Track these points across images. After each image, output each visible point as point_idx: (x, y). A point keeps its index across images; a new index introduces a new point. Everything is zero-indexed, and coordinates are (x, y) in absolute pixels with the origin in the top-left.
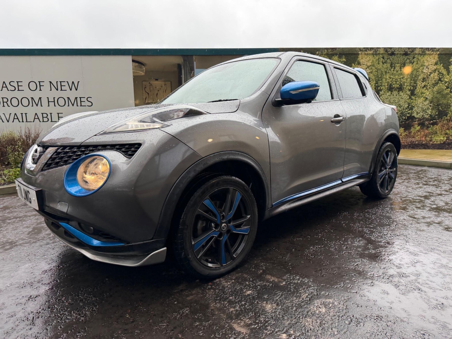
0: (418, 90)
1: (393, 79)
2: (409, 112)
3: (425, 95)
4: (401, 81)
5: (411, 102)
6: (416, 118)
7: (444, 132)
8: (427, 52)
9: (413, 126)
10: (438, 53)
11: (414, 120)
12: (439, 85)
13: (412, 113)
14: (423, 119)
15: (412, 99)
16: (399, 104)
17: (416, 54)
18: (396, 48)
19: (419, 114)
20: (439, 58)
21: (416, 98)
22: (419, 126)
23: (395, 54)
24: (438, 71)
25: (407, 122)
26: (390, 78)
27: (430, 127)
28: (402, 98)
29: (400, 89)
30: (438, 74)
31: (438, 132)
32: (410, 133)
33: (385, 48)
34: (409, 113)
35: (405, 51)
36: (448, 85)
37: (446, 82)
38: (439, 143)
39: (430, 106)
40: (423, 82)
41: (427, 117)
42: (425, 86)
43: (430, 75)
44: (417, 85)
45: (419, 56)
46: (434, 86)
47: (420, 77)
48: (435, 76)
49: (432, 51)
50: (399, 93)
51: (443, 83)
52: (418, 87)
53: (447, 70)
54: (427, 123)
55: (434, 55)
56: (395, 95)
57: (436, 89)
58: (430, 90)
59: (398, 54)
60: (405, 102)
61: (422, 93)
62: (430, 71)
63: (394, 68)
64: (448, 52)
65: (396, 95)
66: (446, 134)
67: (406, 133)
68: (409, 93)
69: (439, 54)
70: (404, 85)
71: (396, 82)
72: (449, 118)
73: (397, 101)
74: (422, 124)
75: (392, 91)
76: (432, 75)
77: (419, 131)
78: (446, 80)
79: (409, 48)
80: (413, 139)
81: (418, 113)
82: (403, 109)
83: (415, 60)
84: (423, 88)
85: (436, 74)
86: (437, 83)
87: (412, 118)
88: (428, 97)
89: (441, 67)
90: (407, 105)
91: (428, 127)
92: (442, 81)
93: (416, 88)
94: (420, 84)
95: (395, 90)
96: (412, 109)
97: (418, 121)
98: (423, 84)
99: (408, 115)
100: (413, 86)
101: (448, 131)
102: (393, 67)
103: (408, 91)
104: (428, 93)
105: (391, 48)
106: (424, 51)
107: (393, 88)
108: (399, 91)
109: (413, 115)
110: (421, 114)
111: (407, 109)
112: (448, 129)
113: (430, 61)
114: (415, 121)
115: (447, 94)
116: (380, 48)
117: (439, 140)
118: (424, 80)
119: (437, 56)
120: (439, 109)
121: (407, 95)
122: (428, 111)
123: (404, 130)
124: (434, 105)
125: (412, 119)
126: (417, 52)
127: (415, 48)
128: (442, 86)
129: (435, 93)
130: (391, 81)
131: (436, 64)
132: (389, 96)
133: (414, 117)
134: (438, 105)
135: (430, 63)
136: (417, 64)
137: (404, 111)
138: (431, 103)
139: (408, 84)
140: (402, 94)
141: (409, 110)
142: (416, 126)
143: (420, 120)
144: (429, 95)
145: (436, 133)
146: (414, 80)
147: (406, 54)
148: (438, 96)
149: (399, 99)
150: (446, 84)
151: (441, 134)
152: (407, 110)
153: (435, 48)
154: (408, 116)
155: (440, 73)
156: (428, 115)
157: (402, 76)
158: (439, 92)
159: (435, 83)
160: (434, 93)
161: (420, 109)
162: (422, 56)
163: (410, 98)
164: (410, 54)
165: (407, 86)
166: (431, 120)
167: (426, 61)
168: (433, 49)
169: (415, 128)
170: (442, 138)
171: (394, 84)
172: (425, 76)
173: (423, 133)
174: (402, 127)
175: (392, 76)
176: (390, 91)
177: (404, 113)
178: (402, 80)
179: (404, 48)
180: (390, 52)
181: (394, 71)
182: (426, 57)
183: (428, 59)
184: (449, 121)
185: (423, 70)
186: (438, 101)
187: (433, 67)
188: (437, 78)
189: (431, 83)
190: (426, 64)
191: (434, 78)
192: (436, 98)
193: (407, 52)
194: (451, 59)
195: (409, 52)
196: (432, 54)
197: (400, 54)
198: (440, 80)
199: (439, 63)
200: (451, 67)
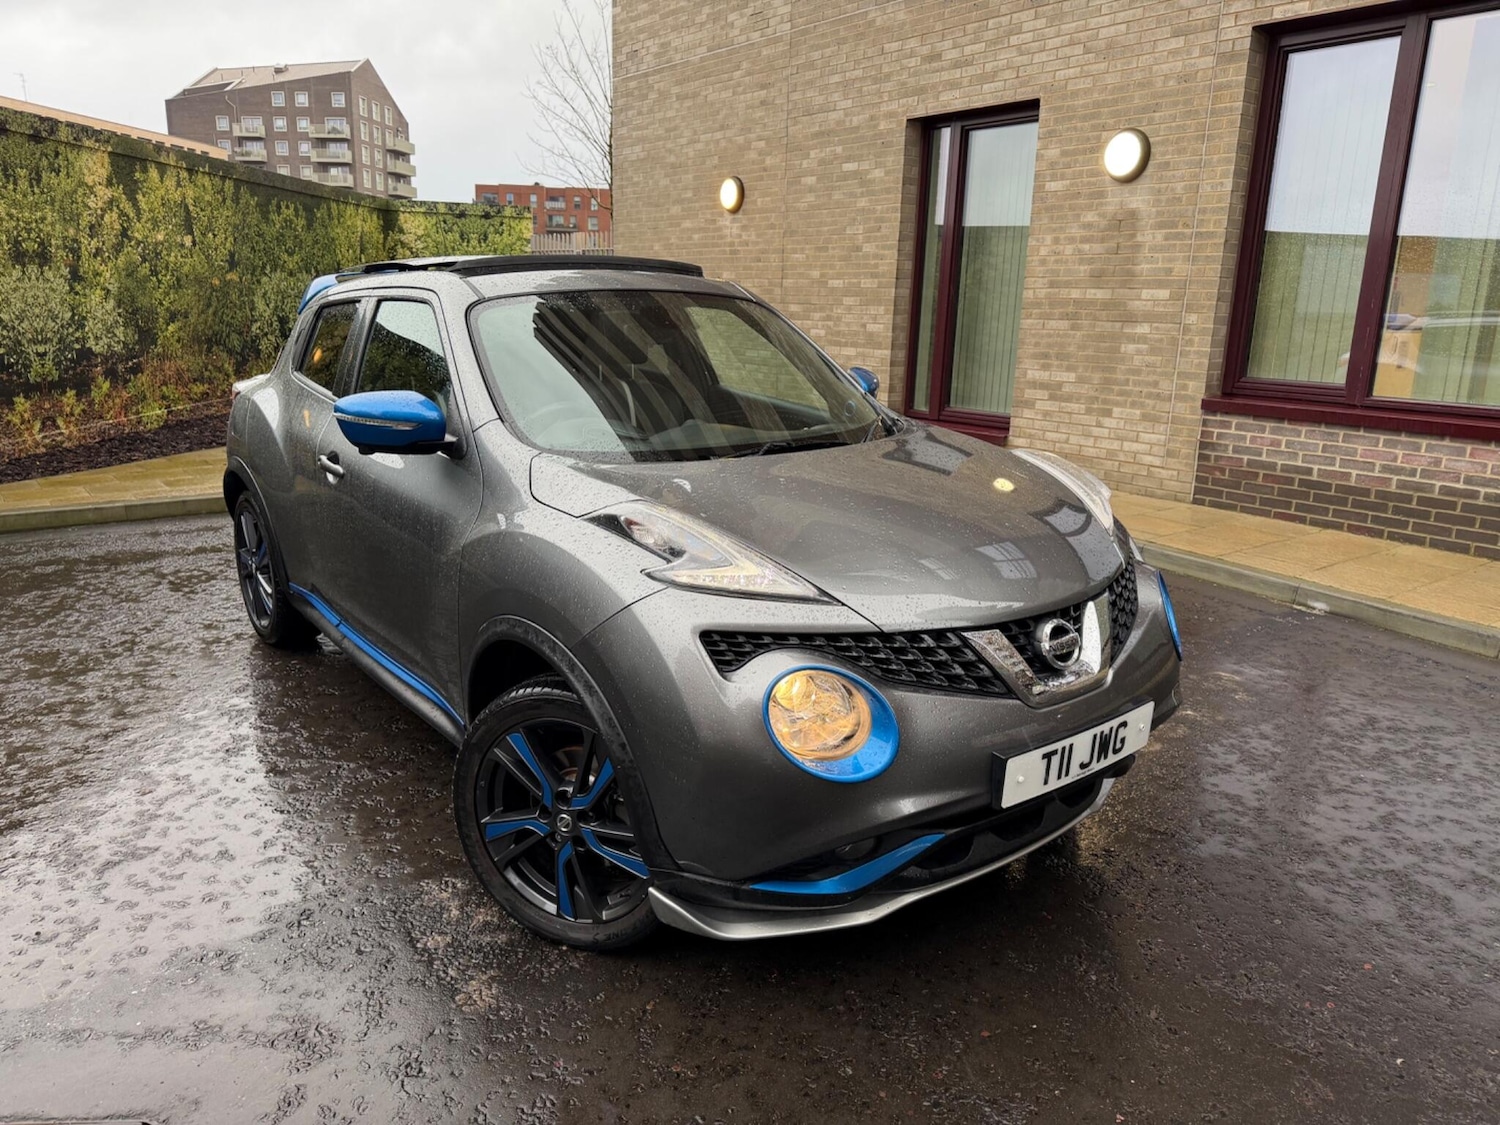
0: (87, 265)
1: (18, 220)
2: (77, 335)
3: (102, 280)
4: (41, 230)
5: (77, 302)
6: (96, 356)
7: (158, 393)
8: (85, 141)
9: (93, 379)
10: (110, 149)
11: (94, 362)
12: (125, 250)
13: (84, 338)
14: (112, 356)
15: (77, 293)
16: (50, 311)
17: (60, 142)
18: (9, 110)
19: (101, 343)
20: (112, 164)
21: (84, 288)
22: (106, 378)
23: (7, 130)
24: (118, 207)
25: (78, 370)
26: (11, 216)
27: (130, 380)
28: (53, 290)
29: (43, 258)
30: (119, 217)
31: (148, 394)
32: (91, 404)
34: (77, 340)
35: (32, 127)
36: (144, 250)
37: (139, 243)
38: (155, 425)
39: (119, 315)
40: (92, 237)
41: (118, 348)
42: (98, 252)
43: (102, 217)
44: (80, 248)
45: (69, 149)
46: (118, 252)
47: (84, 222)
48: (113, 220)
49: (97, 141)
50: (42, 273)
51: (133, 243)
52: (84, 253)
53: (134, 205)
54: (120, 367)
55: (99, 154)
56: (33, 277)
57: (121, 260)
58: (110, 264)
59: (15, 133)
60: (63, 302)
61: (97, 274)
62: (100, 204)
63: (15, 183)
64: (129, 152)
65: (37, 279)
66: (164, 397)
67: (82, 407)
68: (65, 271)
69: (110, 153)
70: (50, 246)
71: (29, 231)
73: (42, 301)
74: (111, 374)
75: (24, 265)
76: (107, 218)
77: (108, 395)
78: (136, 235)
79: (42, 119)
80: (102, 422)
81: (96, 338)
82: (62, 326)
83: (61, 161)
84: (95, 256)
85: (115, 216)
86: (122, 244)
87: (86, 354)
88: (110, 287)
89: (118, 192)
90: (70, 314)
91: (127, 381)
92: (129, 239)
93: (79, 257)
94: (89, 245)
95: (32, 261)
96: (83, 326)
97: (102, 363)
98: (93, 244)
99: (77, 346)
100: (73, 251)
101: (164, 388)
102: (11, 179)
103: (63, 267)
104: (108, 275)
106: (78, 136)
107: (24, 254)
108: (41, 266)
109: (87, 346)
110: (106, 340)
111: (70, 325)
112: (165, 383)
113: (94, 167)
114: (96, 366)
115: (147, 279)
117: (154, 417)
118: (92, 230)
119: (107, 159)
120: (138, 326)
121: (62, 280)
122: (117, 332)
123: (77, 395)
124: (127, 312)
125: (89, 360)
126: (62, 133)
127: (56, 122)
128: (132, 253)
129: (124, 273)
130: (15, 228)
131: (109, 184)
132: (18, 279)
133: (90, 349)
134: (134, 313)
135: (97, 179)
136: (68, 175)
137: (65, 332)
138: (119, 307)
139: (60, 242)
140: (49, 275)
141: (77, 330)
142: (100, 379)
143: (106, 359)
144: (112, 281)
145: (145, 397)
147: (36, 137)
148: (129, 282)
149: (47, 291)
150: (140, 249)
151: (155, 400)
152: (71, 330)
153: (102, 131)
154: (76, 350)
155: (122, 214)
156: (118, 342)
157: (39, 214)
158: (130, 272)
159: (118, 244)
160: (120, 274)
161: (100, 325)
162: (75, 152)
163: (72, 288)
164: (45, 139)
165: (58, 248)
166: (127, 360)
167: (85, 171)
168: (98, 133)
169: (101, 388)
170: (159, 412)
171: (24, 240)
172: (94, 220)
173: (117, 401)
174: (71, 389)
175: (14, 211)
176: (18, 262)
177: (68, 341)
178: (41, 226)
179: (28, 115)
181: (15, 190)
182: (85, 155)
183: (91, 164)
184: (162, 357)
185: (86, 200)
186: (133, 300)
187: (105, 193)
188: (119, 227)
189: (108, 244)
190: (89, 180)
191: (112, 228)
192: (127, 289)
193: (40, 132)
194: (137, 175)
195: (44, 134)
196: (97, 150)
197: (22, 134)
198: (124, 233)
199: (114, 181)
200: (140, 197)
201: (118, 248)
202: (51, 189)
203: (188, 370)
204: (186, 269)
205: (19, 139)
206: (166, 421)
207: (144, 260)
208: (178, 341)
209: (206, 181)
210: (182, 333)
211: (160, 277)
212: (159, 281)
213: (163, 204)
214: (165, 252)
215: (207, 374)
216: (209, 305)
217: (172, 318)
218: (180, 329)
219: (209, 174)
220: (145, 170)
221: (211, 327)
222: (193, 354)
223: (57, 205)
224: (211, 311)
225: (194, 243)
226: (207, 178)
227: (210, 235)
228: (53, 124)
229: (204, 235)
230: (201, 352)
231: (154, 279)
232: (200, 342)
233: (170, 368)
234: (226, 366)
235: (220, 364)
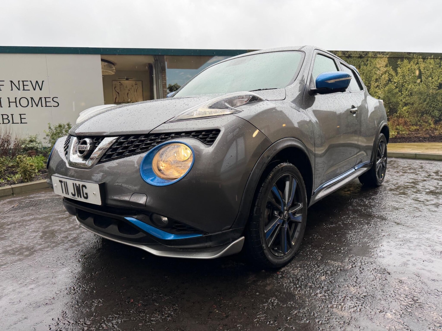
0: (372, 90)
3: (378, 94)
7: (394, 127)
8: (379, 56)
10: (388, 56)
12: (389, 85)
17: (369, 57)
18: (352, 51)
20: (388, 61)
23: (351, 57)
24: (388, 73)
30: (388, 76)
31: (390, 128)
33: (342, 51)
35: (359, 54)
36: (397, 85)
37: (395, 83)
40: (376, 82)
42: (378, 86)
43: (381, 76)
44: (371, 86)
45: (372, 59)
46: (386, 86)
47: (374, 78)
48: (386, 77)
49: (383, 55)
51: (393, 83)
53: (395, 72)
55: (384, 58)
57: (387, 88)
58: (382, 90)
59: (354, 57)
61: (376, 92)
62: (381, 73)
64: (396, 56)
66: (397, 129)
69: (388, 57)
72: (398, 115)
76: (383, 76)
78: (395, 80)
79: (363, 52)
83: (368, 62)
85: (387, 75)
86: (388, 84)
88: (381, 96)
89: (390, 69)
92: (391, 82)
93: (370, 88)
94: (373, 84)
98: (377, 84)
100: (368, 86)
101: (398, 127)
104: (380, 93)
105: (347, 52)
106: (375, 55)
112: (398, 125)
113: (381, 63)
115: (397, 93)
116: (338, 51)
118: (377, 80)
119: (386, 59)
120: (390, 107)
124: (386, 103)
126: (370, 55)
127: (368, 52)
128: (392, 86)
129: (387, 92)
131: (386, 66)
134: (389, 103)
135: (381, 66)
136: (370, 66)
144: (382, 94)
146: (368, 81)
147: (361, 57)
148: (389, 95)
150: (395, 85)
151: (393, 130)
153: (385, 52)
155: (390, 74)
158: (390, 91)
159: (386, 84)
160: (385, 92)
162: (374, 59)
164: (364, 57)
167: (377, 64)
168: (383, 53)
170: (393, 133)
172: (378, 77)
179: (359, 52)
180: (347, 55)
182: (378, 60)
183: (380, 62)
184: (398, 117)
185: (376, 72)
186: (389, 100)
187: (384, 69)
188: (388, 79)
189: (382, 84)
190: (378, 66)
191: (385, 79)
192: (387, 97)
193: (362, 55)
194: (399, 63)
195: (363, 56)
196: (383, 57)
197: (356, 57)
198: (390, 80)
199: (388, 65)
200: (399, 69)
201: (386, 85)
202: (363, 70)
203: (410, 122)
204: (416, 90)
205: (355, 58)
206: (396, 136)
207: (396, 87)
208: (407, 112)
209: (432, 61)
210: (409, 110)
211: (403, 92)
212: (402, 94)
213: (409, 70)
214: (406, 85)
215: (419, 123)
216: (425, 101)
217: (406, 104)
218: (409, 109)
219: (434, 58)
220: (402, 61)
221: (424, 108)
222: (414, 117)
223: (365, 74)
224: (426, 103)
225: (421, 81)
226: (432, 60)
227: (430, 78)
228: (367, 53)
229: (427, 78)
230: (417, 116)
231: (400, 93)
232: (418, 113)
233: (401, 120)
234: (430, 121)
235: (427, 120)
